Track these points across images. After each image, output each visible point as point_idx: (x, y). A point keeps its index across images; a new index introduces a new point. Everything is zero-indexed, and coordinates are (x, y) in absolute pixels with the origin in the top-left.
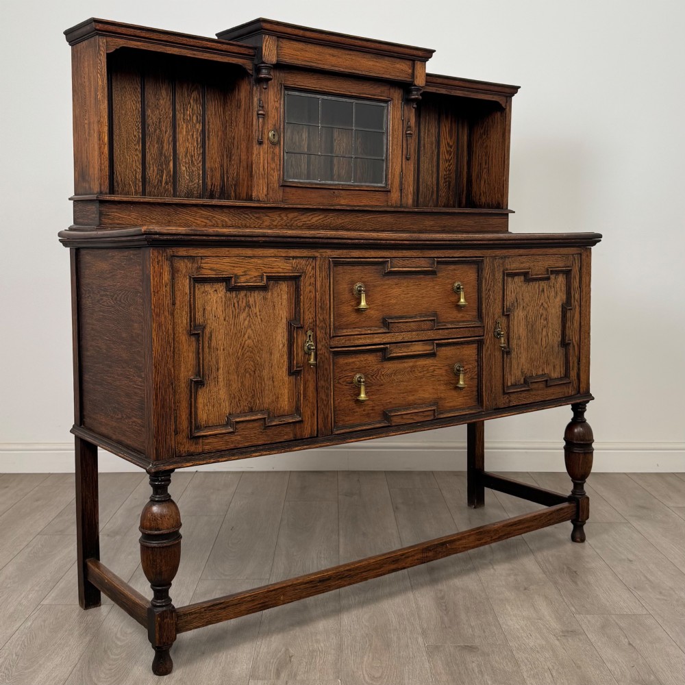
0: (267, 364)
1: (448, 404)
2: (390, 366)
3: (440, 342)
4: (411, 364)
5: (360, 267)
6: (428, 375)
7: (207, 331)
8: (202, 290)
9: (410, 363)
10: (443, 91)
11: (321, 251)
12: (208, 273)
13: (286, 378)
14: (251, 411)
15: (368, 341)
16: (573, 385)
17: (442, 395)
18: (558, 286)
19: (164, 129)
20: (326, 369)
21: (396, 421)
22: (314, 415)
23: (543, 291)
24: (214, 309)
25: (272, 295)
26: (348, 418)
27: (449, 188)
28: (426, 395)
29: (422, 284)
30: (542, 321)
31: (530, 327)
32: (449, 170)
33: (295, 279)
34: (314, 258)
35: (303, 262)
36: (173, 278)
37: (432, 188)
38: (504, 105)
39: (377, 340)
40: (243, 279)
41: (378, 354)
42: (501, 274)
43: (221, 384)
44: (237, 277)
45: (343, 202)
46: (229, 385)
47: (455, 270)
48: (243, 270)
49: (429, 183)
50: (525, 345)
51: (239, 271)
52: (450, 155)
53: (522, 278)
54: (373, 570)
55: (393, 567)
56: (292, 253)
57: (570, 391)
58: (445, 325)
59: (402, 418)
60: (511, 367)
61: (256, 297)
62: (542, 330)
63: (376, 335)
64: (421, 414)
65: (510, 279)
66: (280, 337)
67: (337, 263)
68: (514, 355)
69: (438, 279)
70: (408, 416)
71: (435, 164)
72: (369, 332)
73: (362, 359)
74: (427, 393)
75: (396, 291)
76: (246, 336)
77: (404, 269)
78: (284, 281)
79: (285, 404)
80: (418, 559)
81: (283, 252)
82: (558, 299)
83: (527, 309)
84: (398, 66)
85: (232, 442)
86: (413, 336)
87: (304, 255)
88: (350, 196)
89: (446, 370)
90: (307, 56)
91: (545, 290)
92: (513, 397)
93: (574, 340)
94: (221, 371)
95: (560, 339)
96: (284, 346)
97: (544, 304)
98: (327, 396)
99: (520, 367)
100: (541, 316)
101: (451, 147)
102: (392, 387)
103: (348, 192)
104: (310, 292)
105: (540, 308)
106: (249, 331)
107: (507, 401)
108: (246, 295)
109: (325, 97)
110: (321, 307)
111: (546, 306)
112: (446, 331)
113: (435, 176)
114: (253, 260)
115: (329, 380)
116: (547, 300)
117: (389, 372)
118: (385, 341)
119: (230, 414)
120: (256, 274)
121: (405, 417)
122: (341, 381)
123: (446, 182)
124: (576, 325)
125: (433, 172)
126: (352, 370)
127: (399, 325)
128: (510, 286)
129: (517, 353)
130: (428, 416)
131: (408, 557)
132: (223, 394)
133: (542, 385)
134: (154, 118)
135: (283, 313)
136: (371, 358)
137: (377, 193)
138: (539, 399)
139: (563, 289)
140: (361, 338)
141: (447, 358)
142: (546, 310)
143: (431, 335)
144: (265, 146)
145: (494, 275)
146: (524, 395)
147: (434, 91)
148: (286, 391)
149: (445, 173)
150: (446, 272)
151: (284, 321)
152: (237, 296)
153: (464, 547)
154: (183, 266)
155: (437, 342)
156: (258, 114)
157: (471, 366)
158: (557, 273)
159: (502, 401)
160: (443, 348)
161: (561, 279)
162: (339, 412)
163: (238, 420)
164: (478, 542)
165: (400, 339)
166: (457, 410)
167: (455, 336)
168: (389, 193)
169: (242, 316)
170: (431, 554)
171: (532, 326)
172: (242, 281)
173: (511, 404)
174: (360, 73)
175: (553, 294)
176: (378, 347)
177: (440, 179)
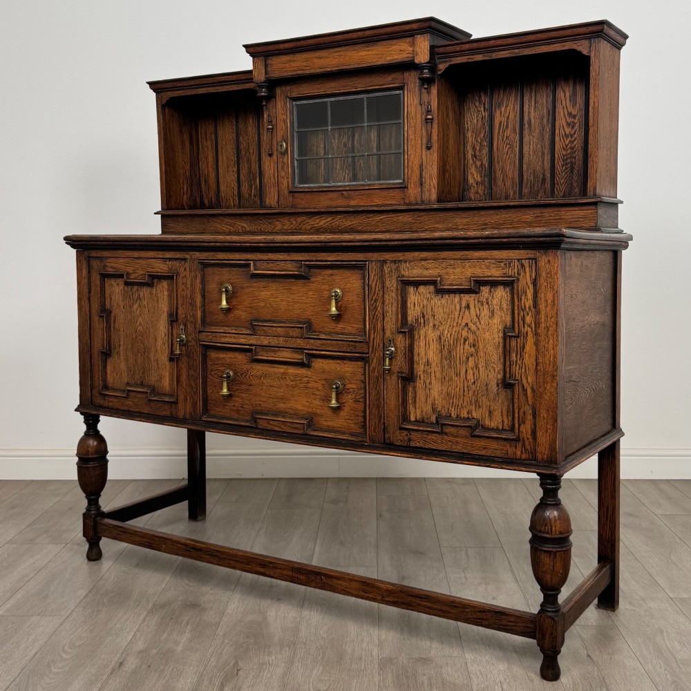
0: (153, 348)
1: (325, 423)
2: (260, 369)
3: (310, 352)
4: (282, 371)
5: (228, 269)
6: (301, 385)
7: (113, 314)
8: (109, 283)
9: (281, 369)
10: (479, 58)
11: (191, 253)
12: (110, 271)
13: (168, 363)
14: (142, 385)
15: (233, 340)
16: (524, 445)
17: (318, 411)
18: (494, 302)
19: (252, 151)
20: (196, 360)
21: (262, 424)
22: (187, 400)
23: (468, 307)
24: (117, 298)
25: (156, 290)
26: (218, 409)
27: (572, 171)
28: (299, 407)
29: (293, 288)
30: (467, 346)
31: (445, 352)
32: (572, 148)
33: (171, 278)
34: (185, 259)
35: (177, 264)
36: (89, 272)
37: (544, 174)
38: (585, 52)
39: (242, 341)
40: (133, 276)
41: (248, 354)
42: (394, 282)
43: (122, 358)
44: (128, 274)
45: (353, 203)
46: (127, 360)
47: (332, 275)
48: (133, 269)
49: (538, 168)
50: (438, 374)
51: (130, 270)
52: (573, 127)
53: (432, 288)
54: (240, 562)
55: (262, 570)
56: (168, 255)
57: (519, 453)
58: (318, 335)
59: (269, 423)
60: (415, 397)
61: (145, 291)
62: (468, 359)
63: (241, 336)
64: (290, 424)
65: (411, 289)
66: (162, 327)
67: (205, 265)
68: (420, 384)
69: (311, 284)
70: (275, 423)
71: (547, 142)
72: (234, 331)
73: (232, 356)
74: (301, 404)
75: (265, 294)
76: (138, 323)
77: (267, 272)
78: (165, 280)
79: (166, 384)
80: (287, 576)
81: (160, 254)
82: (496, 320)
83: (441, 328)
84: (394, 47)
85: (127, 406)
86: (281, 341)
87: (177, 257)
88: (360, 197)
89: (323, 385)
90: (294, 65)
91: (472, 306)
92: (414, 436)
93: (524, 381)
94: (122, 347)
95: (500, 376)
96: (165, 335)
97: (470, 325)
98: (196, 384)
99: (430, 401)
100: (465, 340)
101: (574, 117)
102: (262, 389)
103: (357, 193)
104: (183, 291)
105: (463, 329)
106: (140, 319)
107: (406, 438)
108: (137, 290)
109: (333, 99)
110: (191, 303)
111: (473, 327)
112: (319, 342)
113: (547, 158)
114: (139, 261)
115: (198, 371)
116: (475, 319)
117: (258, 374)
118: (250, 342)
119: (127, 383)
120: (142, 273)
121: (271, 422)
122: (213, 373)
123: (566, 164)
124: (529, 360)
125: (543, 154)
126: (223, 365)
127: (265, 328)
128: (413, 297)
129: (425, 382)
130: (297, 428)
131: (277, 568)
132: (123, 366)
133: (462, 432)
134: (244, 143)
135: (164, 307)
136: (240, 358)
137: (391, 190)
138: (458, 448)
139: (505, 306)
140: (227, 337)
141: (324, 372)
142: (474, 333)
143: (300, 343)
144: (275, 157)
145: (383, 283)
146: (433, 437)
147: (466, 61)
148: (168, 374)
149: (564, 153)
150: (320, 278)
151: (166, 314)
152: (131, 290)
153: (344, 591)
154: (95, 264)
155: (307, 351)
156: (267, 129)
157: (354, 386)
158: (493, 284)
159: (398, 437)
160: (319, 360)
161: (501, 293)
162: (211, 402)
163: (131, 389)
164: (363, 594)
165: (266, 342)
166: (335, 432)
167: (330, 349)
168: (406, 189)
169: (135, 306)
170: (302, 577)
171: (450, 352)
172: (133, 278)
173: (412, 444)
174: (348, 67)
175: (485, 312)
176: (243, 346)
177: (556, 162)
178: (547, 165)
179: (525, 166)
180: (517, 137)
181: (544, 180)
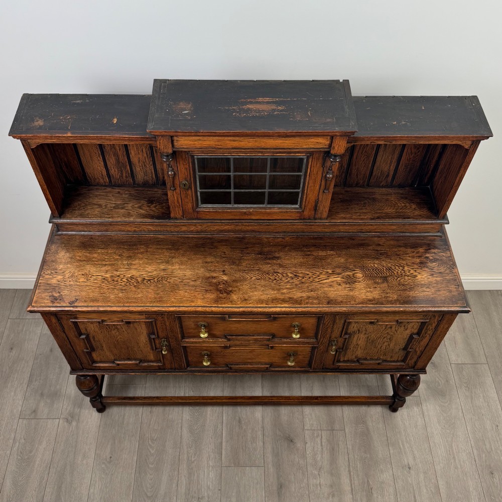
6: (265, 354)
7: (91, 336)
8: (82, 323)
14: (129, 359)
18: (409, 326)
20: (178, 351)
22: (172, 363)
24: (93, 329)
25: (133, 325)
27: (410, 172)
29: (261, 323)
30: (385, 339)
31: (370, 341)
32: (414, 160)
38: (466, 147)
39: (218, 343)
43: (106, 351)
44: (104, 321)
46: (111, 351)
47: (294, 318)
48: (107, 318)
49: (385, 170)
60: (345, 354)
62: (384, 343)
66: (143, 339)
69: (276, 322)
71: (396, 156)
75: (236, 325)
76: (118, 338)
79: (151, 358)
83: (370, 334)
88: (261, 215)
93: (417, 349)
94: (104, 347)
97: (390, 333)
98: (180, 359)
99: (355, 355)
102: (233, 357)
104: (162, 326)
105: (385, 334)
106: (120, 336)
113: (394, 164)
115: (181, 354)
116: (394, 331)
117: (231, 352)
119: (115, 359)
120: (118, 319)
122: (192, 353)
123: (407, 168)
124: (423, 344)
125: (392, 162)
126: (201, 350)
128: (353, 325)
132: (108, 354)
135: (143, 331)
137: (289, 212)
141: (282, 350)
142: (392, 335)
144: (178, 190)
145: (334, 322)
148: (152, 355)
149: (407, 162)
150: (284, 319)
151: (145, 334)
157: (304, 353)
162: (192, 362)
168: (302, 212)
169: (114, 332)
171: (373, 341)
173: (341, 368)
175: (402, 329)
177: (400, 167)
178: (393, 168)
179: (375, 168)
180: (374, 152)
181: (388, 176)
